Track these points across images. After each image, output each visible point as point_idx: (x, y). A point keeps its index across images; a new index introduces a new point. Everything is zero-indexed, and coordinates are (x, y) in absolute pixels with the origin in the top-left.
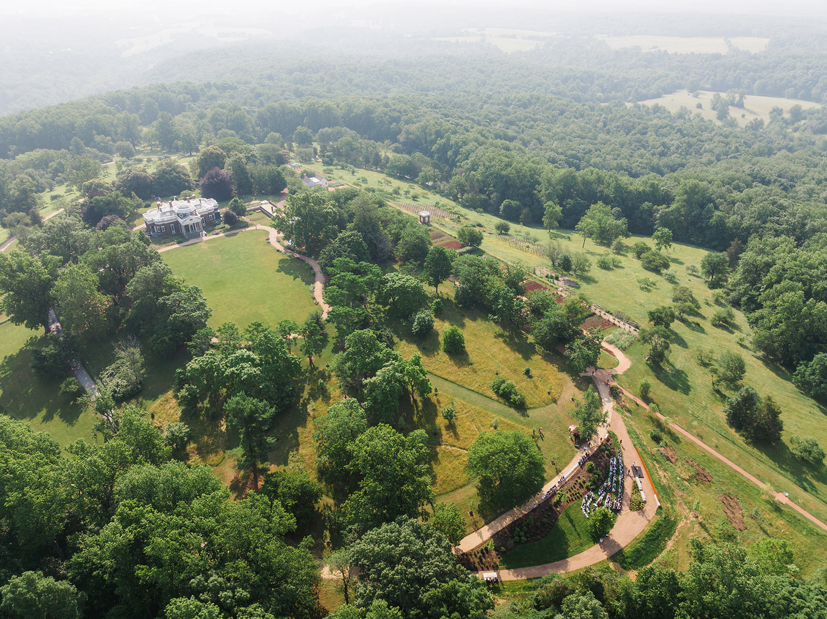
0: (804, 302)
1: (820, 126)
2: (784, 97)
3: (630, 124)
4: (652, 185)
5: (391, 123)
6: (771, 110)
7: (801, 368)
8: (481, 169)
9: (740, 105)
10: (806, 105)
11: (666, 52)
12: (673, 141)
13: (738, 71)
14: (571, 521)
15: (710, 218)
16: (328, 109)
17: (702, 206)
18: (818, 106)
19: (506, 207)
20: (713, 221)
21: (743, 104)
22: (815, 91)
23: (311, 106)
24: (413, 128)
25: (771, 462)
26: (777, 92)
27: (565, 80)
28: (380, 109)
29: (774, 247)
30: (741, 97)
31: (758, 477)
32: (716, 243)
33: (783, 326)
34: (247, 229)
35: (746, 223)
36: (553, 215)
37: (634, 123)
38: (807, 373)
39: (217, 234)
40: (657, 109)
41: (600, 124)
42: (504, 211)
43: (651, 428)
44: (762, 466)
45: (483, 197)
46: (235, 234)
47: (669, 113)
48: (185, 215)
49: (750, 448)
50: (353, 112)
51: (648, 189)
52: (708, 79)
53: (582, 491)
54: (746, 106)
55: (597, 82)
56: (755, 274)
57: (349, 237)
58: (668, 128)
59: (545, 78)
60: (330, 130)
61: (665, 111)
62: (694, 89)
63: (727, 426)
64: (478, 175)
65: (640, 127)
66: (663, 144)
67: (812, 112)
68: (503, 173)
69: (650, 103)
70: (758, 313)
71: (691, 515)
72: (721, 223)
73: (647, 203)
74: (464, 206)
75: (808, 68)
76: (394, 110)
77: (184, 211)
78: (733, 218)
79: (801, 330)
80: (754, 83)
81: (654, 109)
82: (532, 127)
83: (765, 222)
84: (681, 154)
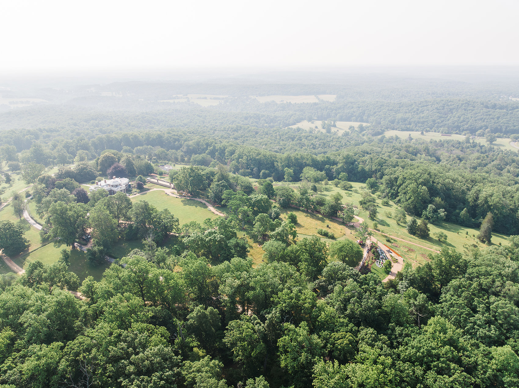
0: (418, 187)
1: (374, 132)
2: (351, 121)
3: (293, 136)
4: (327, 157)
5: (175, 142)
6: (349, 127)
7: (424, 212)
8: (245, 157)
9: (335, 126)
10: (364, 124)
11: (290, 103)
12: (317, 142)
13: (328, 110)
14: (376, 270)
15: (358, 168)
16: (136, 137)
17: (353, 163)
18: (369, 125)
19: (263, 173)
20: (359, 169)
21: (335, 125)
22: (365, 118)
23: (125, 136)
24: (191, 143)
25: (430, 243)
26: (348, 119)
27: (246, 118)
28: (166, 135)
29: (395, 172)
30: (334, 123)
31: (429, 247)
32: (363, 179)
33: (413, 198)
34: (151, 191)
35: (374, 168)
36: (289, 174)
37: (294, 136)
38: (427, 214)
39: (135, 194)
40: (299, 129)
41: (278, 137)
42: (263, 176)
43: (385, 239)
44: (428, 245)
45: (249, 170)
46: (146, 193)
47: (306, 130)
48: (117, 186)
49: (421, 240)
50: (151, 138)
51: (326, 159)
52: (315, 115)
53: (374, 261)
54: (337, 126)
55: (262, 119)
56: (391, 183)
57: (221, 183)
58: (311, 137)
59: (236, 118)
60: (141, 148)
61: (303, 130)
62: (310, 120)
63: (409, 235)
64: (244, 160)
65: (297, 137)
66: (312, 144)
67: (367, 127)
68: (257, 158)
69: (294, 127)
70: (398, 199)
71: (414, 261)
72: (363, 170)
73: (327, 165)
74: (242, 175)
75: (359, 108)
76: (174, 135)
77: (116, 184)
78: (367, 167)
79: (420, 198)
80: (336, 115)
81: (297, 130)
82: (247, 140)
83: (382, 167)
84: (322, 148)
